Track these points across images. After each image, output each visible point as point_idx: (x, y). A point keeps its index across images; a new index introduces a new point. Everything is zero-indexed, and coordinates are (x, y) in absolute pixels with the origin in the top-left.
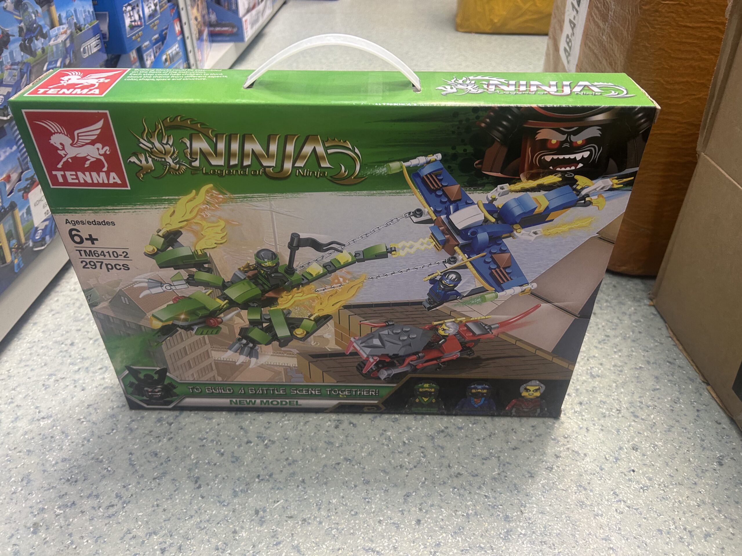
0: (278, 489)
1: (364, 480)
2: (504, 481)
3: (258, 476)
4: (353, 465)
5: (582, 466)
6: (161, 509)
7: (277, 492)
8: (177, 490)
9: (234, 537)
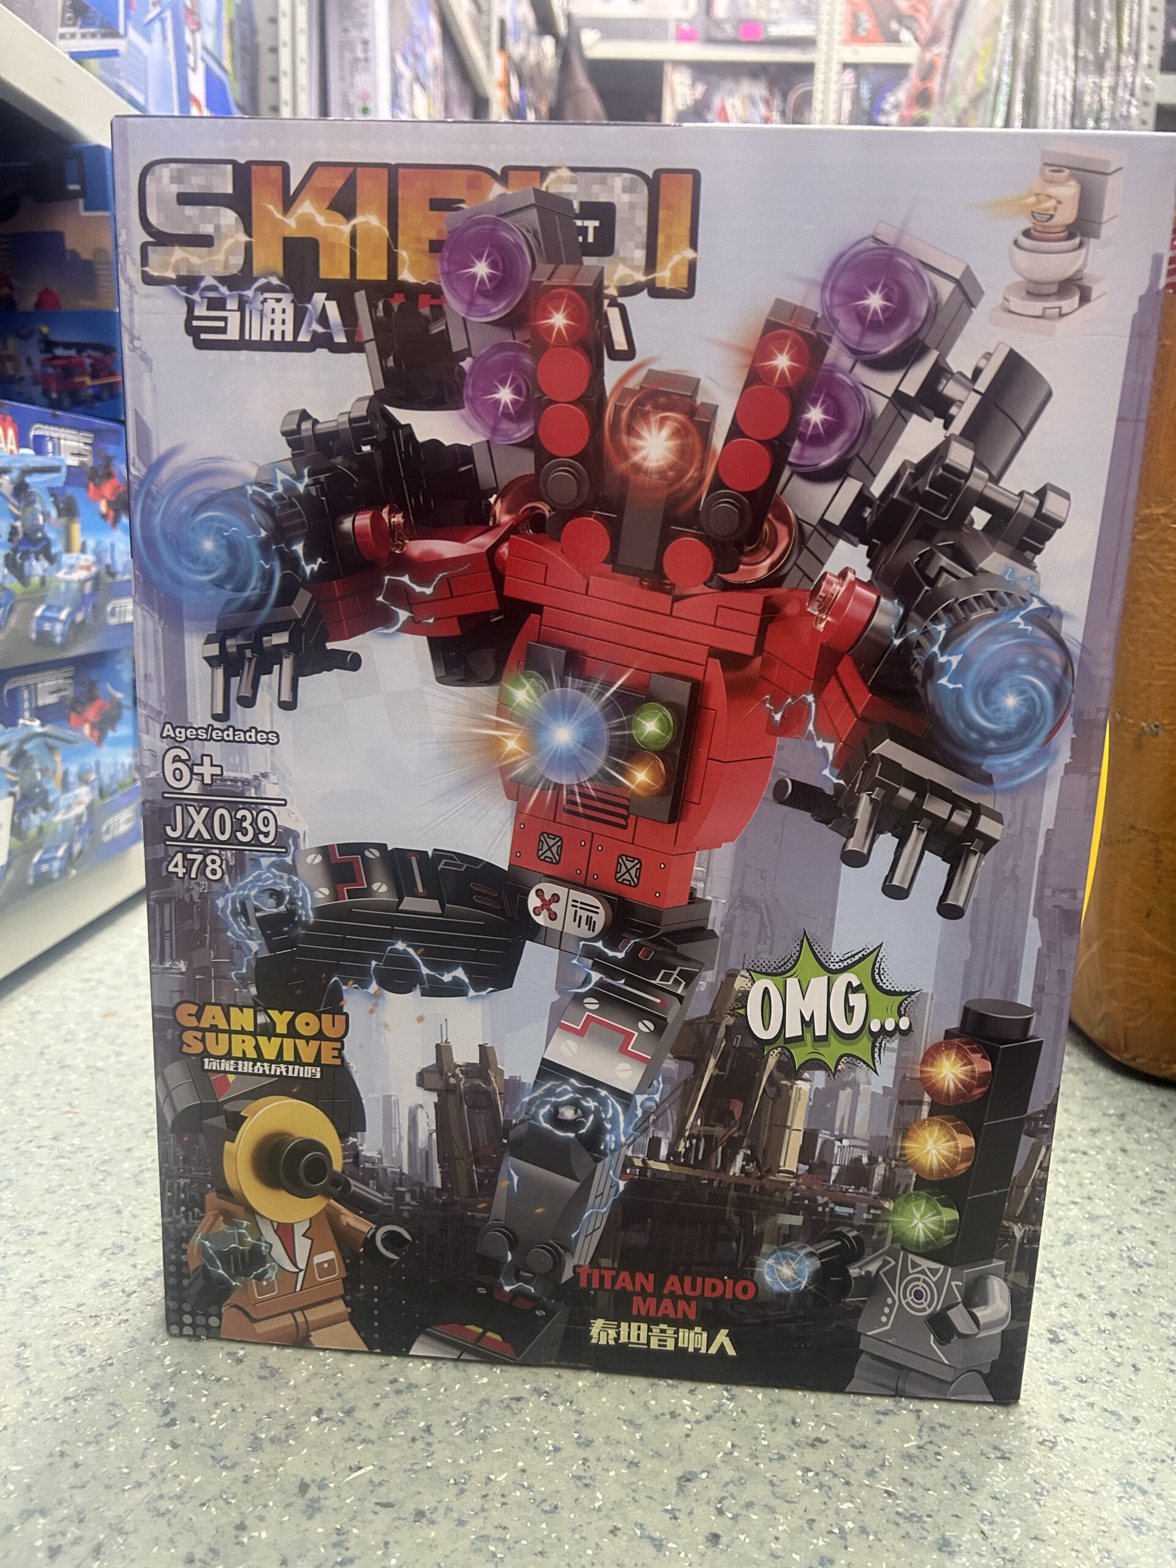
0: (363, 1441)
1: (579, 1437)
2: (934, 1463)
3: (319, 1412)
4: (553, 1404)
5: (1132, 1442)
6: (68, 1462)
7: (359, 1448)
8: (116, 1424)
9: (237, 1537)
